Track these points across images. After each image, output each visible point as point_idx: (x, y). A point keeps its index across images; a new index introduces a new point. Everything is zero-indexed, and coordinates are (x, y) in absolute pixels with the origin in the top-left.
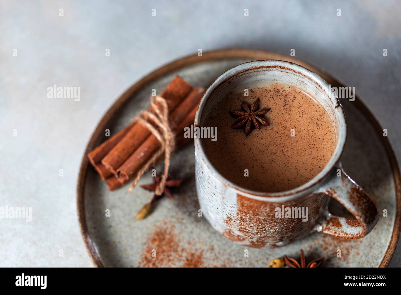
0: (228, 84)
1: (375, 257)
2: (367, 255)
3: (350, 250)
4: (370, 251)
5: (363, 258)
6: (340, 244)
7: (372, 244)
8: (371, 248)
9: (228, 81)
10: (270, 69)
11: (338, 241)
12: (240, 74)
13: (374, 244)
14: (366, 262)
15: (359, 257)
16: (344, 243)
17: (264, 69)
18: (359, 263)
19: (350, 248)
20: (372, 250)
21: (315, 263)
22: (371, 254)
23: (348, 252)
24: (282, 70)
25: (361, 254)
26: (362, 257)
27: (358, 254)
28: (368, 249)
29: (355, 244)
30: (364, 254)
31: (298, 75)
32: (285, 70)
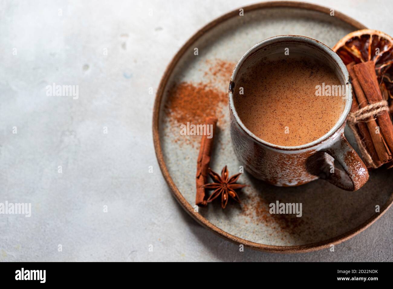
0: (264, 50)
1: (246, 236)
2: (246, 230)
3: (249, 216)
4: (250, 232)
5: (243, 227)
6: (254, 208)
7: (257, 233)
8: (254, 232)
9: (264, 48)
10: (300, 43)
11: (257, 207)
12: (275, 44)
13: (257, 235)
14: (240, 229)
15: (244, 224)
16: (255, 211)
17: (295, 43)
18: (239, 224)
19: (251, 216)
20: (252, 234)
21: (234, 195)
22: (248, 233)
23: (248, 215)
24: (310, 46)
25: (247, 225)
26: (245, 225)
27: (247, 223)
28: (252, 230)
29: (256, 220)
30: (247, 228)
31: (322, 51)
32: (311, 46)
